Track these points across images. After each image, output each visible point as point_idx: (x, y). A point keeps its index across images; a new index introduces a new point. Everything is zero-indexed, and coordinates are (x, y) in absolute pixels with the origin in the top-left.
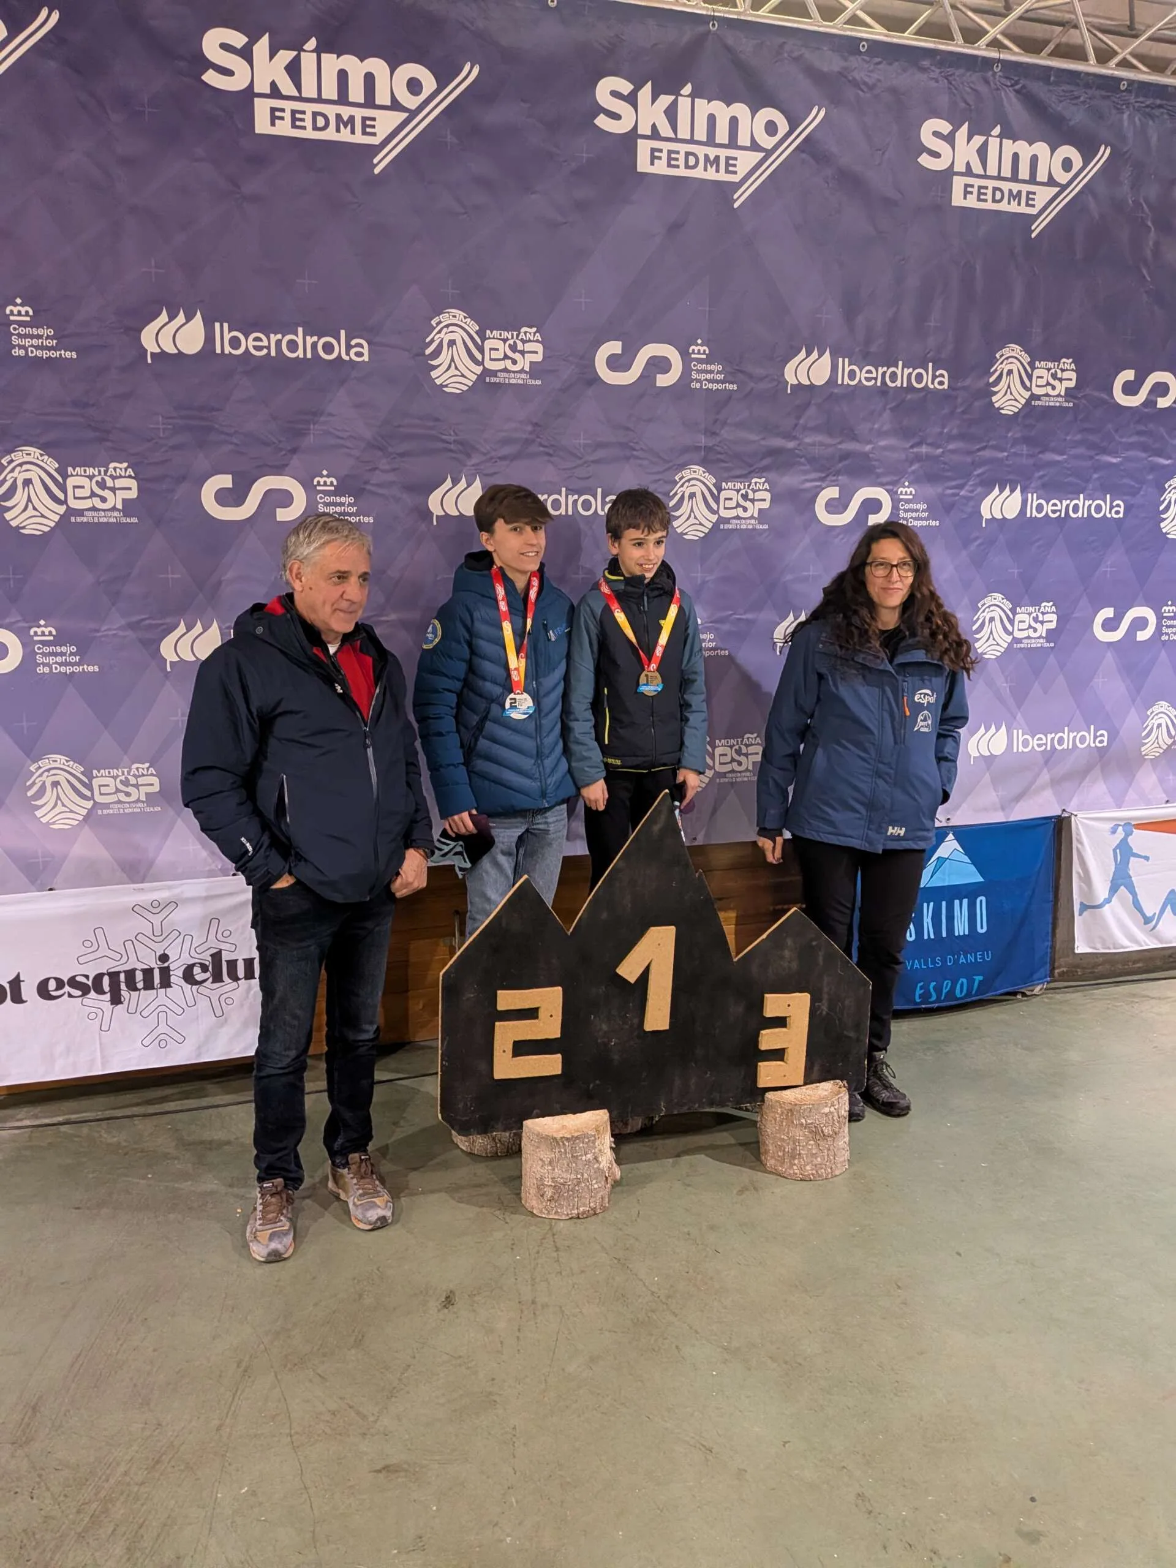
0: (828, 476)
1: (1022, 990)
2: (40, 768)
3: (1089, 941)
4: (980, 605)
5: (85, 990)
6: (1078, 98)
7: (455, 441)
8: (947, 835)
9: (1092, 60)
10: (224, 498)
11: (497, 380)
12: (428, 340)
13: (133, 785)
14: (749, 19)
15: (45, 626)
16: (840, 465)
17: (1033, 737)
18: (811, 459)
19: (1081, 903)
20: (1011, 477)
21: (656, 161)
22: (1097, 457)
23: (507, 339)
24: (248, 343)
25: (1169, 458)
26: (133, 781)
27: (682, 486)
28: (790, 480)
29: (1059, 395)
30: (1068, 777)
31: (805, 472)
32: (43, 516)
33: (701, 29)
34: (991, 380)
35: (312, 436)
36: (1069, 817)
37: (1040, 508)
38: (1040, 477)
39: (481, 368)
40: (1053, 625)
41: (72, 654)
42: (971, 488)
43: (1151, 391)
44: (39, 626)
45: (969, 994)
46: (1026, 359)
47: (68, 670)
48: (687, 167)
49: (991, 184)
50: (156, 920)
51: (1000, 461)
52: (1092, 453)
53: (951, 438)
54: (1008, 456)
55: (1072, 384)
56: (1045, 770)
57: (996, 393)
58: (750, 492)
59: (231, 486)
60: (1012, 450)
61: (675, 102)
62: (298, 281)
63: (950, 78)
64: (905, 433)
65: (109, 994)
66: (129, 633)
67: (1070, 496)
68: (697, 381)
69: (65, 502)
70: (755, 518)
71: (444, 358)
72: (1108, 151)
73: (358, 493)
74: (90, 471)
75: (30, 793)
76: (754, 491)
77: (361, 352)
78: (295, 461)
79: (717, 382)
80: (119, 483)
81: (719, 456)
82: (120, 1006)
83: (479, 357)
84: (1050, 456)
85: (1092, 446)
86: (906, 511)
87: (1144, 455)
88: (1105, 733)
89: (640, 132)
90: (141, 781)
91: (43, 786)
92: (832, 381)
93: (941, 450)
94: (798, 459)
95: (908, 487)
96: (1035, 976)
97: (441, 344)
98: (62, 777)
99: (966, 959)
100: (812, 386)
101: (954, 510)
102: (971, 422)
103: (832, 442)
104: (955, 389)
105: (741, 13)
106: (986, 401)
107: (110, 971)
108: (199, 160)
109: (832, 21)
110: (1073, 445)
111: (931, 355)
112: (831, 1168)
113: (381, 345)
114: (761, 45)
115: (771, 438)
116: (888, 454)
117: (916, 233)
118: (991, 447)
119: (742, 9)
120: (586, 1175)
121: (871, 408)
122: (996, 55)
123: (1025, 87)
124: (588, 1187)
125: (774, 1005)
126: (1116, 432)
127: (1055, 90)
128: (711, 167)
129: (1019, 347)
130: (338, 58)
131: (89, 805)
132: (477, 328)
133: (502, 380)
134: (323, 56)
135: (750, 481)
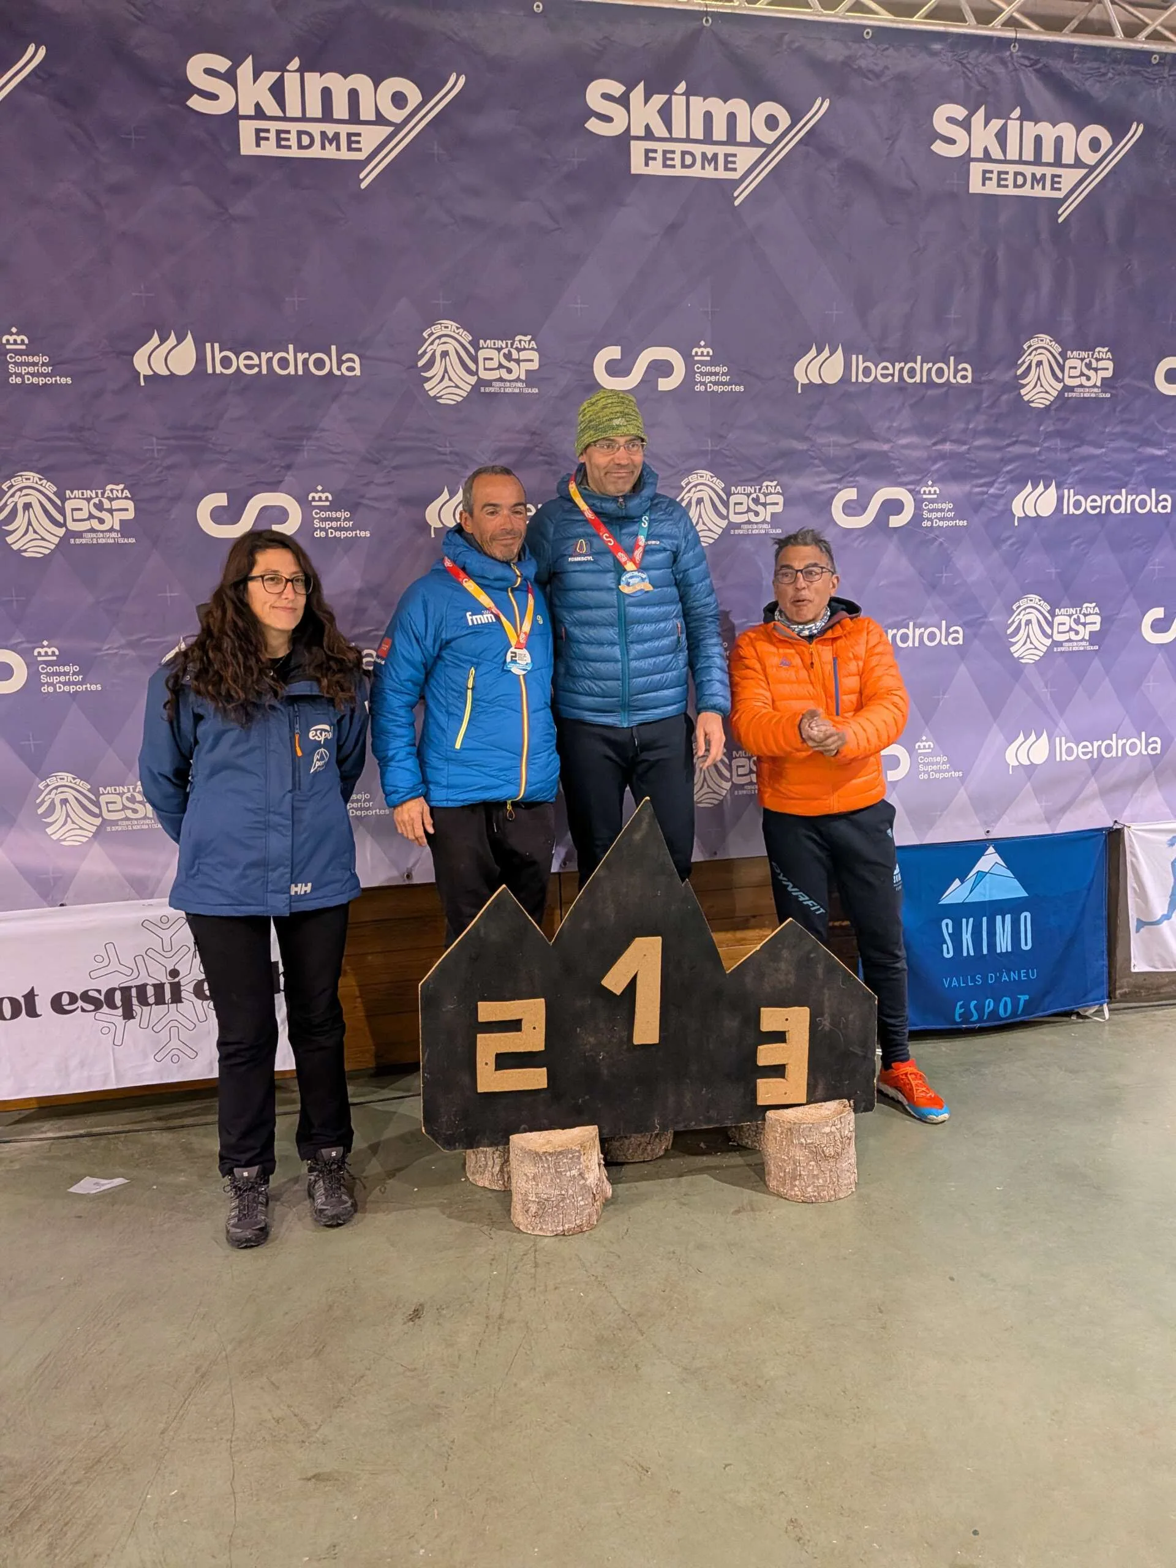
0: (842, 477)
1: (1076, 1010)
2: (48, 785)
3: (1150, 961)
4: (1014, 607)
5: (97, 1004)
6: (1104, 75)
7: (451, 453)
8: (986, 848)
9: (1120, 34)
10: (219, 516)
11: (492, 390)
12: (420, 352)
13: (138, 801)
14: (742, 12)
15: (49, 646)
16: (857, 466)
17: (1077, 746)
18: (825, 461)
19: (1138, 920)
20: (1042, 473)
21: (650, 162)
22: (1140, 450)
23: (502, 348)
24: (239, 362)
26: (139, 798)
27: (689, 491)
28: (804, 483)
29: (1095, 386)
30: (1116, 787)
31: (818, 474)
32: (43, 539)
33: (694, 25)
34: (1019, 372)
35: (306, 453)
36: (1123, 829)
37: (1077, 504)
38: (1077, 472)
39: (476, 377)
40: (1097, 627)
41: (74, 673)
42: (1001, 486)
44: (43, 647)
45: (1014, 1014)
46: (1056, 349)
47: (72, 689)
48: (684, 166)
49: (1012, 169)
50: (166, 935)
51: (1033, 456)
52: (1135, 445)
53: (976, 434)
54: (1040, 453)
55: (1109, 374)
56: (1093, 779)
57: (1024, 386)
58: (761, 496)
59: (226, 504)
60: (1046, 445)
61: (669, 101)
62: (287, 299)
63: (965, 61)
64: (925, 430)
65: (121, 1009)
66: (131, 653)
67: (1112, 491)
68: (702, 383)
69: (64, 525)
70: (768, 523)
71: (437, 369)
72: (1141, 128)
73: (353, 508)
74: (88, 493)
75: (40, 811)
76: (766, 495)
77: (353, 366)
78: (289, 478)
79: (723, 384)
80: (116, 505)
81: (728, 460)
82: (132, 1021)
83: (473, 366)
84: (1087, 450)
85: (1133, 438)
86: (930, 511)
88: (1159, 741)
89: (633, 133)
91: (53, 803)
92: (845, 379)
93: (966, 447)
94: (811, 461)
95: (932, 486)
96: (1091, 996)
97: (433, 355)
98: (70, 795)
99: (1009, 978)
100: (824, 385)
101: (983, 509)
102: (999, 417)
103: (850, 441)
104: (980, 383)
105: (734, 7)
106: (1013, 395)
107: (122, 985)
108: (186, 184)
109: (833, 9)
110: (1112, 437)
111: (952, 349)
112: (835, 1190)
113: (374, 359)
114: (759, 39)
115: (782, 440)
116: (907, 452)
117: (930, 223)
118: (1021, 442)
119: (737, 3)
120: (571, 1192)
121: (889, 405)
122: (1012, 34)
123: (1047, 64)
124: (573, 1203)
125: (771, 1019)
126: (1159, 422)
127: (1078, 67)
128: (709, 165)
129: (1049, 338)
130: (321, 76)
131: (98, 821)
132: (470, 338)
133: (497, 390)
134: (306, 75)
135: (761, 484)
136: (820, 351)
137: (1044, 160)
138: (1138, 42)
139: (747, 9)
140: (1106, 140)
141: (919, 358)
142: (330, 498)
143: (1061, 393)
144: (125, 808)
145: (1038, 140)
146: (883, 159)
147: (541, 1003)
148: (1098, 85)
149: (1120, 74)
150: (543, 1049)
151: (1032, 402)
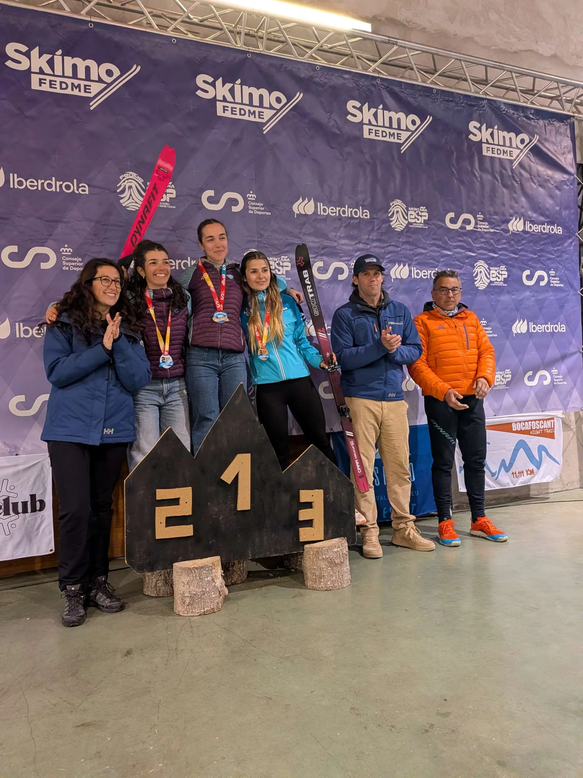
0: (317, 256)
6: (415, 95)
9: (420, 81)
14: (265, 53)
16: (323, 251)
19: (460, 467)
20: (403, 259)
21: (226, 111)
22: (441, 251)
24: (27, 184)
25: (474, 252)
29: (421, 223)
33: (243, 56)
34: (389, 215)
35: (59, 229)
37: (418, 274)
38: (416, 260)
43: (463, 222)
46: (404, 206)
48: (240, 114)
49: (381, 129)
51: (397, 252)
52: (440, 249)
53: (373, 241)
54: (400, 251)
55: (426, 218)
57: (392, 221)
58: (281, 263)
59: (17, 251)
60: (403, 247)
61: (233, 87)
62: (53, 156)
64: (351, 238)
67: (431, 269)
68: (252, 210)
71: (127, 194)
72: (431, 118)
73: (83, 257)
76: (283, 262)
77: (85, 189)
78: (50, 241)
79: (262, 211)
81: (264, 245)
83: (144, 194)
84: (419, 250)
85: (439, 246)
87: (462, 251)
89: (217, 98)
92: (315, 213)
93: (369, 246)
97: (125, 187)
100: (306, 215)
102: (382, 234)
103: (319, 240)
104: (373, 219)
105: (261, 51)
106: (388, 224)
108: (3, 99)
109: (303, 57)
110: (430, 245)
111: (360, 203)
112: (341, 583)
113: (95, 187)
114: (271, 65)
115: (289, 238)
116: (344, 247)
117: (348, 149)
118: (392, 245)
119: (261, 49)
120: (208, 590)
121: (335, 226)
122: (377, 75)
123: (392, 89)
124: (209, 596)
125: (305, 496)
126: (449, 240)
127: (405, 91)
128: (252, 115)
129: (401, 201)
130: (72, 58)
132: (143, 181)
134: (65, 57)
135: (280, 257)
136: (303, 200)
137: (393, 127)
138: (427, 84)
139: (267, 52)
140: (418, 122)
141: (347, 206)
142: (72, 251)
143: (407, 225)
145: (390, 118)
146: (327, 120)
147: (189, 489)
148: (413, 99)
149: (421, 96)
150: (191, 514)
151: (396, 228)
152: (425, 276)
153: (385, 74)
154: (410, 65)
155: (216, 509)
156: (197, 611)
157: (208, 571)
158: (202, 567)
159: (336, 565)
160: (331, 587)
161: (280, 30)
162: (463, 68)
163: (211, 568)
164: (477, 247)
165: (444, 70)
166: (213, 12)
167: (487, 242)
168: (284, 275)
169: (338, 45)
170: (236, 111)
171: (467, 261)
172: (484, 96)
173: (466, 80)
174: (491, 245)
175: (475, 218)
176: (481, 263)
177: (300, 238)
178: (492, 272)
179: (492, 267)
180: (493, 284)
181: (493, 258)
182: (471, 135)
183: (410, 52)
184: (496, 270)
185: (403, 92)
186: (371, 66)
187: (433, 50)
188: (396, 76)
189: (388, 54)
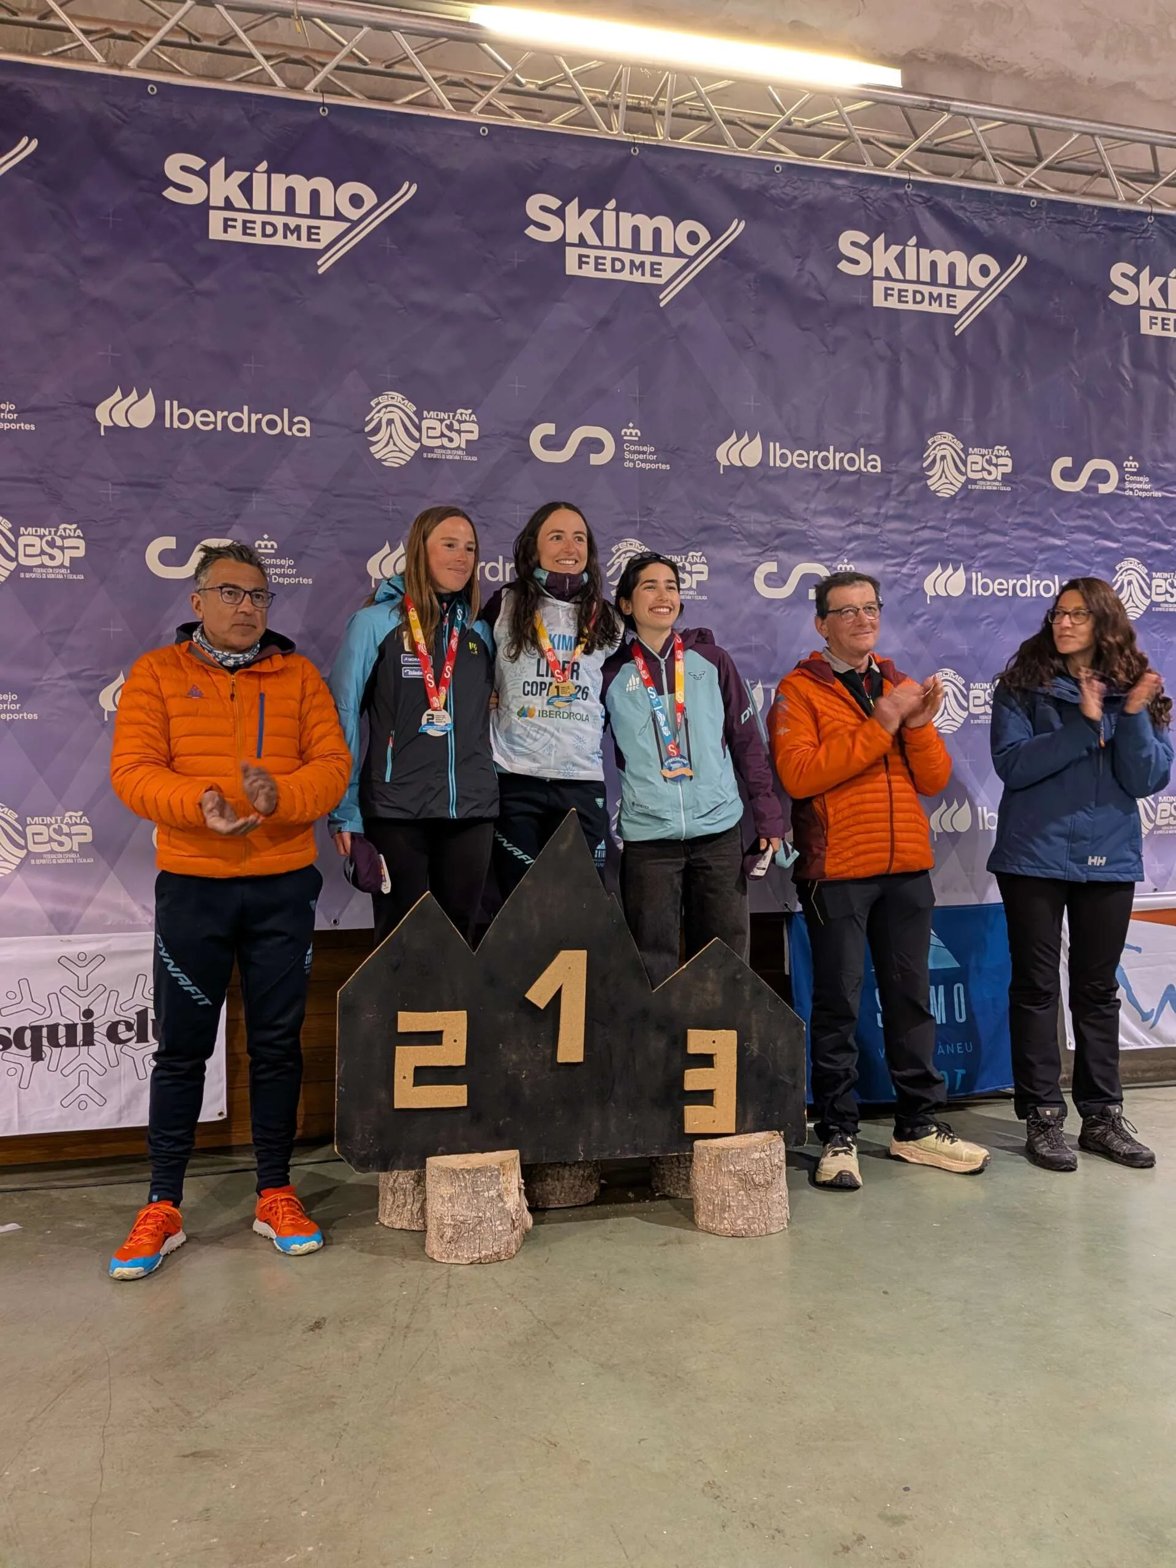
0: (765, 551)
5: (5, 1044)
6: (989, 213)
7: (393, 510)
9: (1002, 182)
10: (165, 558)
11: (434, 456)
12: (367, 419)
13: (66, 834)
14: (668, 146)
16: (776, 542)
18: (749, 536)
20: (952, 556)
21: (583, 266)
22: (1040, 539)
23: (444, 420)
24: (196, 419)
25: (1117, 541)
26: (66, 829)
27: (619, 557)
28: (728, 555)
29: (995, 480)
31: (742, 548)
33: (623, 154)
34: (925, 465)
35: (254, 504)
37: (985, 587)
38: (983, 557)
39: (419, 444)
41: (13, 702)
42: (913, 566)
43: (1091, 478)
45: (952, 1089)
46: (959, 446)
47: (9, 717)
48: (614, 270)
49: (912, 287)
50: (82, 973)
51: (942, 540)
52: (1037, 535)
53: (888, 518)
54: (947, 537)
55: (1008, 469)
57: (931, 477)
58: (687, 565)
59: (174, 547)
60: (954, 531)
61: (601, 216)
62: (245, 365)
63: (864, 197)
64: (841, 513)
65: (30, 1050)
66: (71, 684)
67: (1017, 576)
68: (630, 460)
69: (16, 559)
71: (383, 434)
72: (1025, 260)
73: (298, 556)
74: (41, 531)
76: (691, 564)
77: (304, 428)
78: (237, 525)
79: (651, 462)
80: (68, 543)
81: (655, 530)
82: (40, 1062)
83: (416, 434)
84: (991, 537)
85: (1034, 528)
87: (1090, 538)
89: (568, 241)
90: (75, 830)
92: (764, 463)
93: (879, 530)
94: (734, 535)
97: (380, 421)
100: (744, 468)
101: (896, 587)
102: (907, 504)
103: (768, 520)
104: (888, 473)
105: (659, 141)
106: (923, 483)
107: (32, 1024)
108: (157, 261)
109: (746, 148)
110: (1015, 527)
111: (862, 441)
112: (765, 1224)
113: (323, 422)
114: (681, 167)
115: (705, 514)
116: (823, 532)
117: (840, 331)
118: (931, 528)
119: (661, 137)
120: (488, 1214)
121: (807, 488)
122: (906, 176)
123: (937, 204)
124: (491, 1227)
125: (698, 1041)
126: (1058, 516)
127: (967, 206)
128: (637, 271)
129: (951, 435)
130: (286, 177)
131: (24, 853)
132: (415, 409)
133: (439, 457)
134: (273, 176)
135: (686, 554)
136: (739, 439)
137: (939, 281)
138: (1016, 188)
139: (670, 143)
140: (994, 268)
141: (832, 448)
142: (276, 546)
143: (964, 485)
144: (51, 840)
145: (934, 265)
146: (795, 273)
147: (461, 1016)
148: (984, 222)
149: (1003, 214)
150: (463, 1063)
151: (938, 492)
152: (1001, 590)
153: (925, 172)
154: (980, 149)
155: (514, 1057)
156: (466, 1254)
157: (490, 1177)
158: (478, 1170)
159: (756, 1186)
160: (745, 1230)
161: (699, 97)
162: (1098, 151)
163: (496, 1173)
164: (1123, 530)
165: (1056, 158)
166: (562, 70)
167: (1147, 520)
168: (693, 590)
169: (826, 121)
170: (604, 264)
171: (1098, 559)
172: (1147, 209)
173: (1106, 175)
174: (1156, 524)
175: (1120, 467)
176: (1132, 563)
177: (729, 514)
178: (1155, 582)
179: (1156, 572)
180: (1158, 609)
181: (1158, 553)
182: (1115, 292)
183: (978, 126)
184: (1166, 579)
185: (963, 208)
186: (895, 157)
187: (1031, 118)
188: (948, 175)
189: (931, 131)
